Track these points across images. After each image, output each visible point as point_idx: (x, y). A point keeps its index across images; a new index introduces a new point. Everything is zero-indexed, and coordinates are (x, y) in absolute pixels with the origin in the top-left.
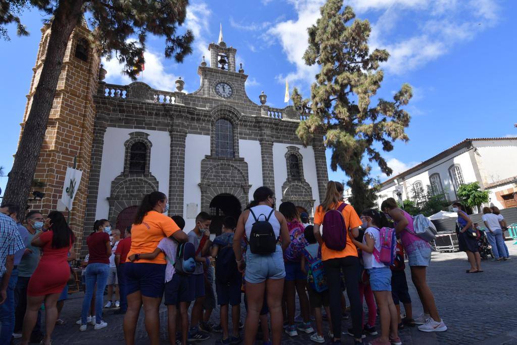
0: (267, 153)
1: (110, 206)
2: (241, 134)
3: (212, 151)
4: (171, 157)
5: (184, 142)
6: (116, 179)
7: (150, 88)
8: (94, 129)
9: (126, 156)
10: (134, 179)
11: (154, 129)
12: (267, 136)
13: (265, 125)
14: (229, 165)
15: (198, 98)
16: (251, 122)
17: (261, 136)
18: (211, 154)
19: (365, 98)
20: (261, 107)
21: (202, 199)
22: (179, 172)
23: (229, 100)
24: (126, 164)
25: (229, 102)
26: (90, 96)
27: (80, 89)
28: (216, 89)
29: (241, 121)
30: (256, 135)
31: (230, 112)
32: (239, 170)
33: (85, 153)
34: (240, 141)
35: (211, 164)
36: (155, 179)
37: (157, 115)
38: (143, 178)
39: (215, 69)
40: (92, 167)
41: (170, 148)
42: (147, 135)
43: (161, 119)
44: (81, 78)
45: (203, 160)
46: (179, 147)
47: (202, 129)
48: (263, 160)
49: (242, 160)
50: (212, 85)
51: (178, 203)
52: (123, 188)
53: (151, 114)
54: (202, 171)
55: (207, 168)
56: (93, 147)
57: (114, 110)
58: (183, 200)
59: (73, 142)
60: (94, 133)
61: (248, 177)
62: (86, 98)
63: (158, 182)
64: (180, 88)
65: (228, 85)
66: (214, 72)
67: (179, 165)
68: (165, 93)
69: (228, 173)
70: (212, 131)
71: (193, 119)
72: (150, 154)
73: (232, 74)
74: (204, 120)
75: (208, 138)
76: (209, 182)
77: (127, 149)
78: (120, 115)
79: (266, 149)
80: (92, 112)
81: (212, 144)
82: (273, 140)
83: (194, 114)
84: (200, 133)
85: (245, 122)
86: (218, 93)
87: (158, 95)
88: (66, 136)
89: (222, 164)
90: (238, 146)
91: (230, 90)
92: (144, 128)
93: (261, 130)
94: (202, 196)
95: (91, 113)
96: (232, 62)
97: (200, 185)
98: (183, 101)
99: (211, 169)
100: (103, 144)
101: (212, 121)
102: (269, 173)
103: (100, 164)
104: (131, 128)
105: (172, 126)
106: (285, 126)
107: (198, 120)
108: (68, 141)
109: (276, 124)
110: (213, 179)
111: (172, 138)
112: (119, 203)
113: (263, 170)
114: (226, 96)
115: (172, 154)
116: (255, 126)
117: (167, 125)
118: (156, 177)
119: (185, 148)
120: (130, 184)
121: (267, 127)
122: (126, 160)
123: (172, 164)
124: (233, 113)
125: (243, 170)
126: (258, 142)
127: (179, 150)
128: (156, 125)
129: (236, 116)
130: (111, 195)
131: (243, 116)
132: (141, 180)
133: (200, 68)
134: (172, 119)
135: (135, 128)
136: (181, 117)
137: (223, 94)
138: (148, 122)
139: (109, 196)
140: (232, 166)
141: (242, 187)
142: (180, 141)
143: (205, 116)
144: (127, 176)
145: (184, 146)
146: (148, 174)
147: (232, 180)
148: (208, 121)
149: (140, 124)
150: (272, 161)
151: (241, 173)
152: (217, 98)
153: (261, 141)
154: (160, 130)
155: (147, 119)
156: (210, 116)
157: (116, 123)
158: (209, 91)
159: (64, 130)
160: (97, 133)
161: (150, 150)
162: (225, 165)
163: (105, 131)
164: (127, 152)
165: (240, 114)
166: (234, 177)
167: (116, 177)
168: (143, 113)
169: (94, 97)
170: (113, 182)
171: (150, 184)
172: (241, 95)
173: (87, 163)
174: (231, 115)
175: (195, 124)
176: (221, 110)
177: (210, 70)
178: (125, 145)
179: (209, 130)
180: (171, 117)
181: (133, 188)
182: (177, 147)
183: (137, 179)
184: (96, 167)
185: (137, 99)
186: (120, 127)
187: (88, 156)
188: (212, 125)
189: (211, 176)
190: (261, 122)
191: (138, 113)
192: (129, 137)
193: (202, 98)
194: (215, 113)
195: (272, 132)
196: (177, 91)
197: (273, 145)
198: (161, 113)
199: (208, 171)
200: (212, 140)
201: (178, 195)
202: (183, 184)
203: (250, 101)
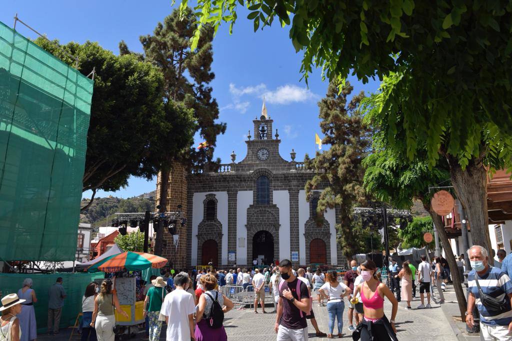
0: (294, 199)
1: (198, 239)
2: (274, 187)
3: (254, 201)
4: (229, 209)
5: (236, 197)
6: (200, 224)
8: (188, 195)
9: (204, 210)
10: (209, 224)
11: (219, 191)
12: (294, 186)
13: (292, 178)
14: (265, 211)
15: (245, 164)
16: (281, 177)
17: (289, 186)
18: (254, 204)
20: (291, 163)
21: (248, 235)
23: (266, 162)
24: (204, 214)
25: (266, 164)
27: (178, 178)
28: (257, 156)
29: (273, 177)
30: (286, 186)
31: (265, 172)
32: (272, 214)
34: (274, 192)
35: (253, 211)
36: (220, 223)
38: (213, 222)
41: (228, 203)
42: (215, 195)
43: (222, 184)
45: (248, 209)
46: (233, 201)
47: (247, 187)
48: (290, 206)
49: (275, 205)
51: (233, 238)
52: (204, 229)
54: (247, 216)
55: (250, 213)
57: (197, 182)
58: (236, 235)
60: (188, 198)
61: (279, 218)
63: (222, 225)
64: (234, 159)
66: (256, 142)
67: (234, 213)
68: (225, 165)
69: (265, 216)
70: (254, 187)
71: (241, 181)
72: (217, 207)
73: (268, 141)
74: (248, 181)
75: (252, 192)
76: (252, 223)
77: (204, 205)
78: (200, 185)
79: (293, 196)
81: (254, 196)
82: (299, 188)
83: (241, 178)
84: (246, 190)
85: (276, 178)
89: (260, 211)
90: (272, 196)
91: (267, 153)
92: (213, 191)
93: (290, 182)
94: (248, 233)
96: (269, 131)
97: (246, 226)
98: (235, 169)
99: (253, 214)
100: (192, 204)
101: (254, 180)
102: (295, 215)
103: (192, 216)
104: (206, 191)
105: (229, 187)
107: (245, 181)
110: (255, 221)
111: (229, 196)
112: (202, 238)
113: (290, 213)
115: (229, 206)
116: (285, 180)
117: (226, 187)
119: (236, 201)
120: (207, 226)
122: (204, 212)
123: (229, 213)
124: (268, 173)
125: (275, 213)
126: (287, 191)
127: (233, 203)
128: (219, 188)
129: (270, 175)
130: (198, 233)
131: (275, 174)
132: (212, 224)
134: (228, 183)
135: (209, 191)
136: (234, 181)
138: (215, 187)
140: (268, 211)
141: (274, 226)
142: (234, 197)
144: (205, 222)
146: (216, 220)
147: (268, 221)
148: (251, 181)
149: (211, 188)
150: (298, 205)
151: (274, 216)
152: (258, 162)
153: (289, 190)
154: (222, 191)
155: (215, 185)
156: (252, 178)
157: (199, 190)
158: (252, 158)
159: (173, 203)
161: (217, 205)
162: (263, 210)
163: (193, 195)
164: (204, 207)
165: (273, 173)
166: (270, 219)
167: (200, 222)
168: (212, 181)
170: (199, 226)
171: (217, 226)
172: (275, 157)
174: (266, 174)
175: (243, 184)
176: (259, 172)
177: (253, 142)
178: (204, 203)
179: (252, 187)
180: (228, 181)
181: (209, 229)
185: (208, 173)
186: (201, 192)
187: (186, 213)
188: (254, 183)
189: (253, 219)
190: (289, 177)
191: (209, 182)
192: (205, 197)
193: (247, 164)
195: (298, 182)
196: (232, 162)
197: (299, 192)
198: (222, 180)
199: (252, 216)
200: (254, 194)
201: (233, 233)
202: (236, 225)
203: (282, 159)
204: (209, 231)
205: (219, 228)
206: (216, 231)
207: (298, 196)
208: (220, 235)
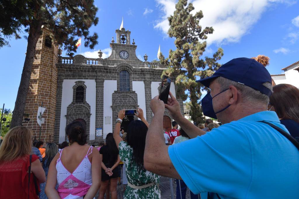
0: (148, 88)
1: (67, 119)
2: (133, 78)
3: (117, 88)
4: (97, 93)
5: (103, 85)
6: (69, 106)
7: (84, 57)
8: (57, 81)
9: (74, 94)
10: (78, 105)
11: (87, 79)
12: (148, 78)
13: (146, 72)
14: (127, 95)
15: (110, 60)
16: (139, 71)
17: (144, 78)
18: (117, 90)
19: (196, 58)
20: (144, 62)
21: (113, 114)
22: (101, 101)
23: (127, 60)
24: (74, 98)
25: (127, 61)
26: (54, 65)
27: (48, 62)
28: (119, 55)
29: (133, 71)
30: (142, 78)
31: (127, 67)
32: (132, 98)
33: (53, 94)
34: (133, 82)
35: (117, 96)
36: (89, 105)
37: (88, 71)
38: (82, 104)
39: (119, 44)
40: (57, 100)
41: (96, 88)
42: (84, 82)
43: (91, 74)
44: (48, 56)
45: (113, 94)
46: (101, 87)
47: (112, 77)
48: (145, 92)
49: (134, 92)
50: (117, 53)
51: (100, 117)
52: (73, 110)
53: (85, 71)
54: (113, 99)
55: (115, 97)
56: (57, 90)
57: (67, 71)
58: (103, 115)
59: (46, 90)
60: (57, 83)
61: (137, 101)
62: (52, 66)
63: (90, 106)
64: (100, 56)
65: (126, 52)
66: (119, 46)
67: (101, 97)
68: (93, 59)
69: (127, 100)
70: (118, 78)
71: (107, 72)
72: (86, 92)
73: (128, 46)
74: (113, 72)
75: (116, 82)
76: (116, 105)
77: (74, 90)
78: (70, 73)
79: (147, 86)
80: (55, 72)
81: (118, 85)
82: (151, 80)
83: (108, 70)
84: (111, 79)
85: (135, 71)
86: (120, 57)
87: (89, 61)
88: (43, 87)
89: (123, 95)
90: (132, 85)
91: (128, 54)
92: (82, 79)
93: (145, 75)
94: (113, 112)
95: (55, 74)
96: (128, 39)
97: (111, 107)
98: (102, 63)
99: (117, 98)
100: (62, 88)
101: (118, 72)
102: (149, 99)
103: (61, 98)
104: (76, 79)
105: (96, 77)
106: (158, 72)
107: (110, 72)
108: (44, 90)
109: (152, 72)
110: (119, 103)
111: (96, 83)
112: (71, 117)
113: (146, 97)
114: (125, 58)
115: (97, 91)
116: (141, 74)
117: (94, 76)
118: (89, 104)
119: (103, 88)
120: (76, 108)
121: (147, 73)
122: (74, 96)
123: (97, 97)
124: (129, 67)
125: (135, 97)
126: (143, 82)
127: (100, 89)
128: (89, 77)
129: (130, 69)
130: (67, 114)
131: (134, 69)
132: (81, 105)
133: (111, 44)
134: (97, 73)
135: (78, 79)
136: (101, 71)
137: (123, 57)
138: (84, 75)
139: (66, 115)
140: (129, 96)
141: (134, 107)
142: (101, 84)
143: (114, 70)
144: (75, 104)
145: (103, 87)
146: (85, 103)
147: (129, 103)
148: (116, 73)
149: (80, 77)
150: (151, 92)
151: (134, 99)
152: (120, 60)
153: (144, 81)
154: (90, 79)
155: (84, 74)
156: (116, 70)
157: (68, 77)
158: (116, 56)
159: (41, 84)
160: (59, 83)
161: (86, 90)
162: (125, 95)
163: (63, 82)
164: (74, 92)
165: (132, 68)
166: (131, 101)
167: (69, 104)
168: (82, 71)
169: (56, 65)
170: (68, 107)
171: (86, 107)
172: (133, 57)
173: (54, 99)
174: (128, 68)
175: (109, 74)
176: (122, 66)
177: (116, 45)
178: (73, 88)
179: (116, 77)
180: (96, 72)
181: (78, 110)
182: (99, 88)
183: (79, 105)
184: (59, 100)
185: (78, 64)
186: (70, 79)
187: (55, 95)
188: (118, 75)
189: (117, 101)
190: (144, 71)
191: (79, 71)
192: (75, 84)
193: (112, 60)
194: (119, 68)
195: (150, 76)
197: (151, 83)
198: (90, 70)
199: (116, 99)
200: (118, 83)
201: (101, 113)
202: (103, 107)
203: (138, 60)
204: (78, 112)
205: (87, 109)
206: (85, 111)
207: (150, 86)
208: (89, 115)
